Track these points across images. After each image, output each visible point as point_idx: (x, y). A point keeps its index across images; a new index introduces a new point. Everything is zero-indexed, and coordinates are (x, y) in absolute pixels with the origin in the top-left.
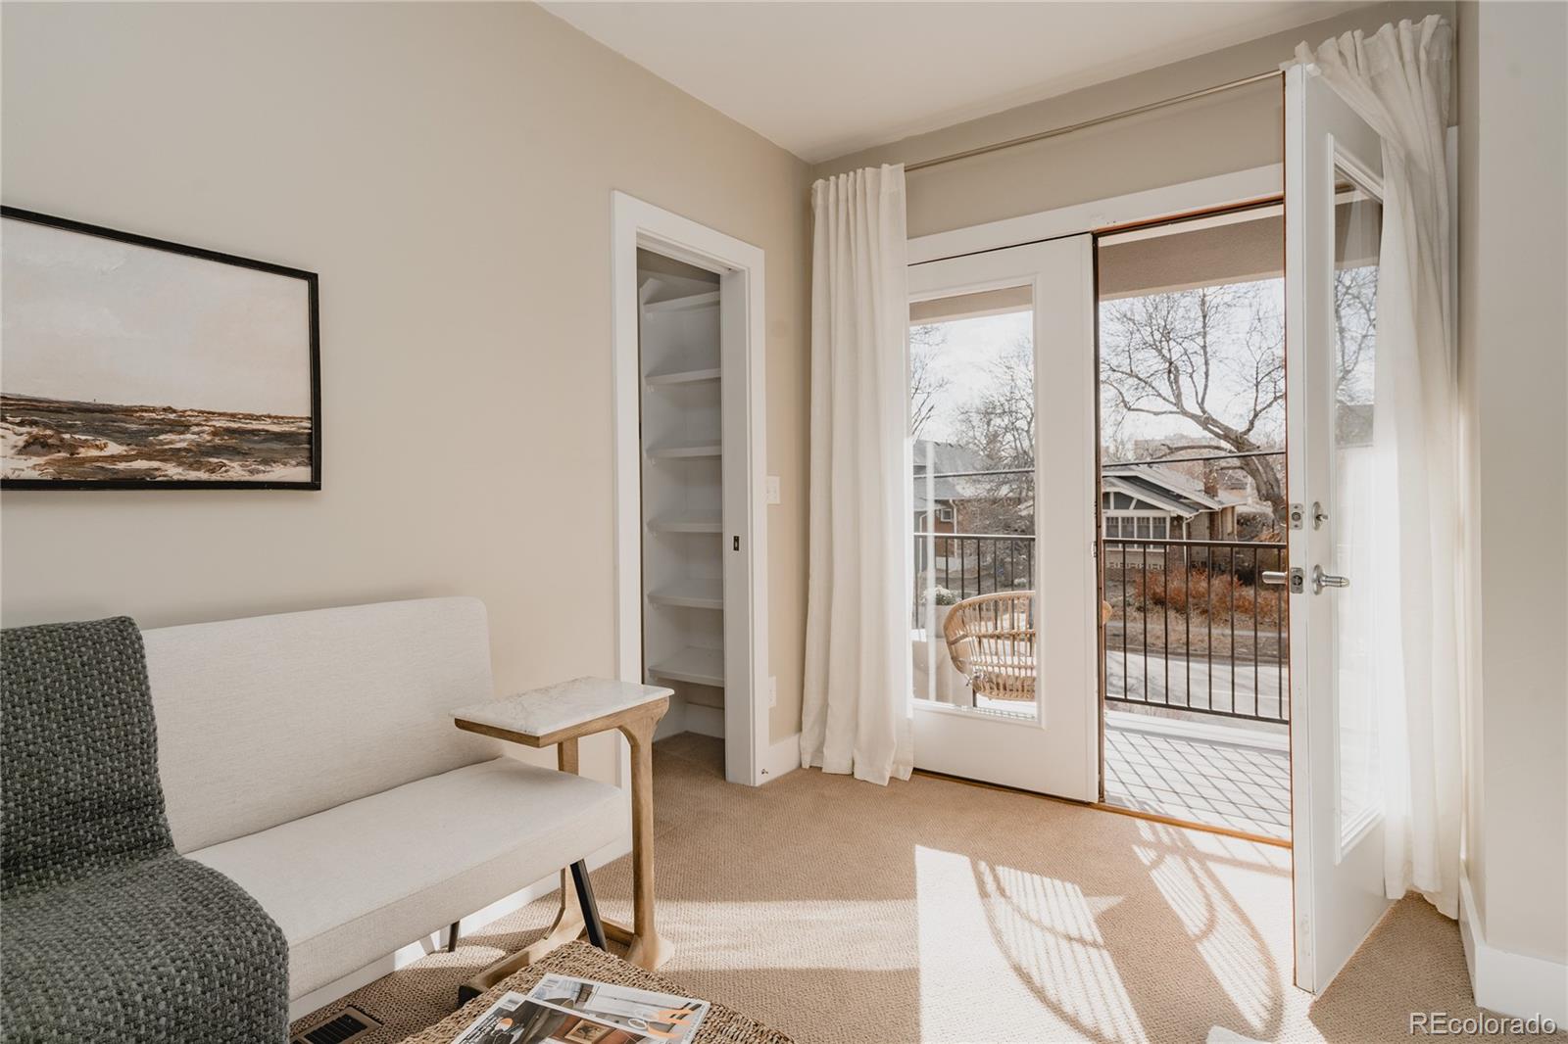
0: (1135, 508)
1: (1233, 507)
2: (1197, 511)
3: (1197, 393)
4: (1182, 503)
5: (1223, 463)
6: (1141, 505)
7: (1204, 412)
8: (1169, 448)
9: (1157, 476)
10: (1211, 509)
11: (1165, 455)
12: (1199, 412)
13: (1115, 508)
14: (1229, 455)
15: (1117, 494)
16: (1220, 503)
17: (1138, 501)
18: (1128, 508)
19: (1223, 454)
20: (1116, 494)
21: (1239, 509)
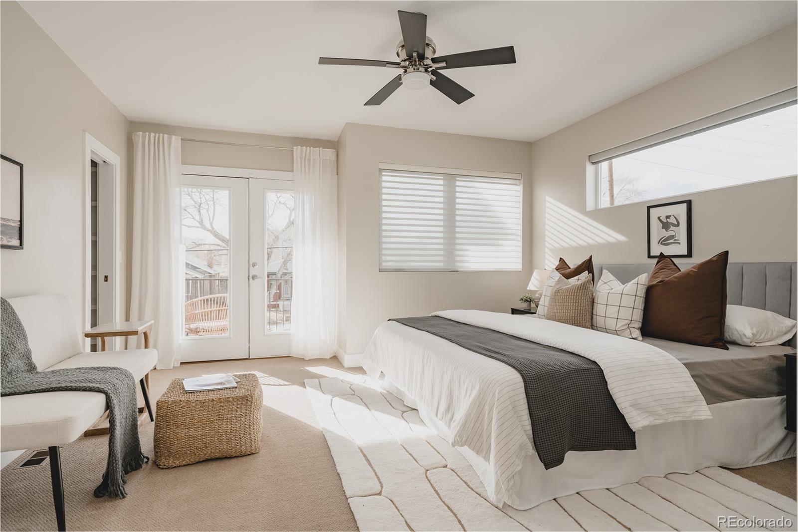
1: (219, 273)
2: (204, 275)
3: (210, 218)
4: (197, 271)
5: (220, 252)
7: (213, 228)
8: (196, 244)
10: (210, 273)
11: (193, 248)
12: (210, 228)
14: (222, 249)
16: (214, 271)
19: (219, 248)
21: (221, 274)
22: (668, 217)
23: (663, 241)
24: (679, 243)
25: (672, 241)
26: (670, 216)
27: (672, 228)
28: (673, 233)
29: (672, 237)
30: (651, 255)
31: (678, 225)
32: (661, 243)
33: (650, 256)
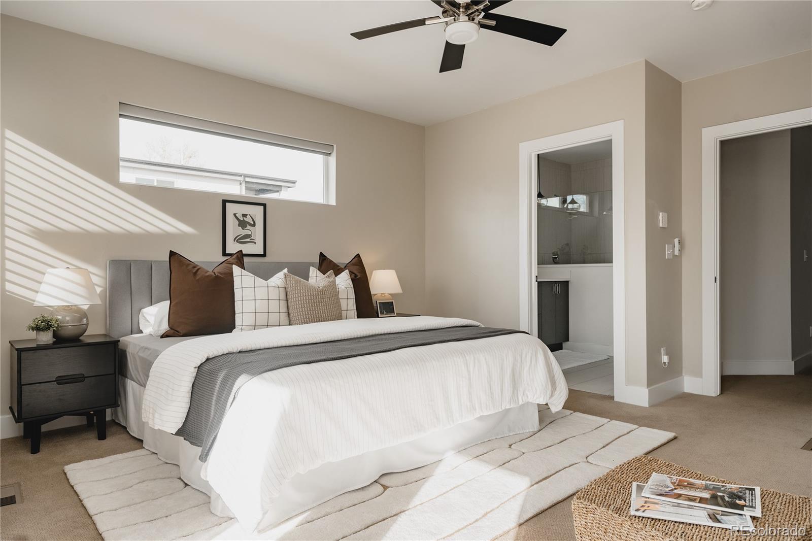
22: (244, 216)
23: (240, 239)
24: (255, 243)
25: (248, 240)
26: (247, 215)
27: (248, 227)
28: (249, 233)
29: (248, 236)
30: (227, 252)
31: (254, 225)
32: (237, 241)
33: (224, 254)
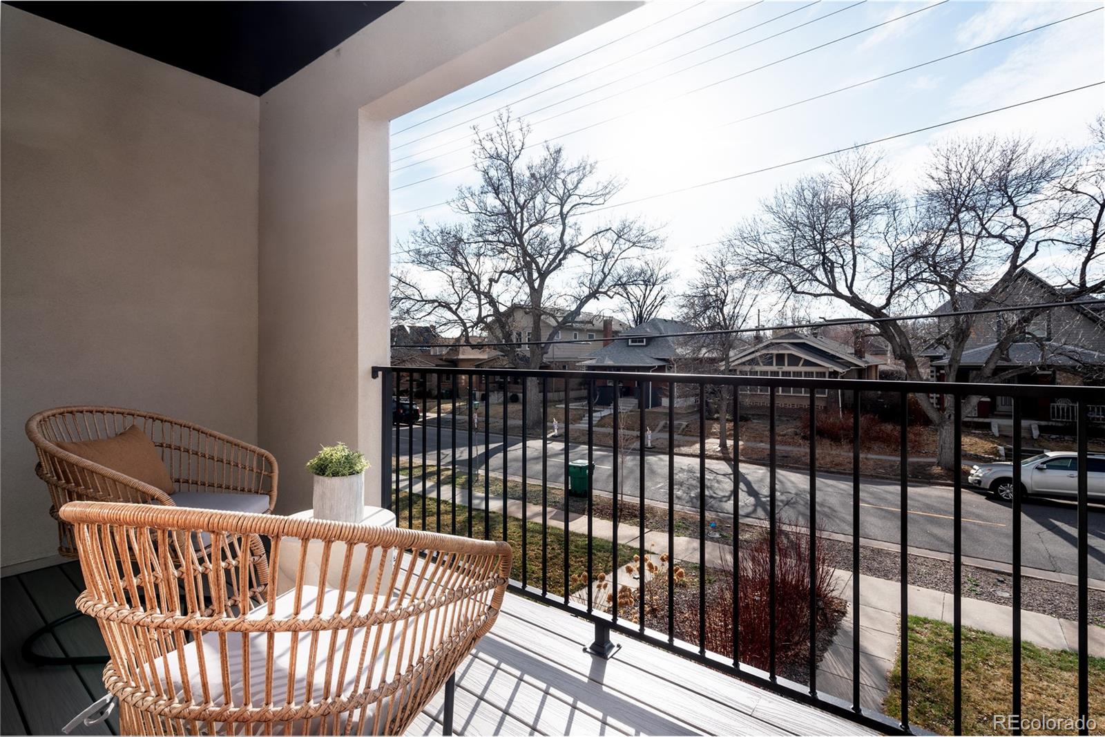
0: (803, 365)
1: (877, 366)
2: (849, 367)
3: (847, 280)
4: (838, 362)
6: (807, 363)
7: (853, 294)
9: (820, 343)
10: (859, 366)
12: (849, 294)
13: (788, 365)
15: (790, 355)
16: (866, 362)
17: (805, 360)
18: (798, 365)
20: (788, 354)
21: (881, 368)
